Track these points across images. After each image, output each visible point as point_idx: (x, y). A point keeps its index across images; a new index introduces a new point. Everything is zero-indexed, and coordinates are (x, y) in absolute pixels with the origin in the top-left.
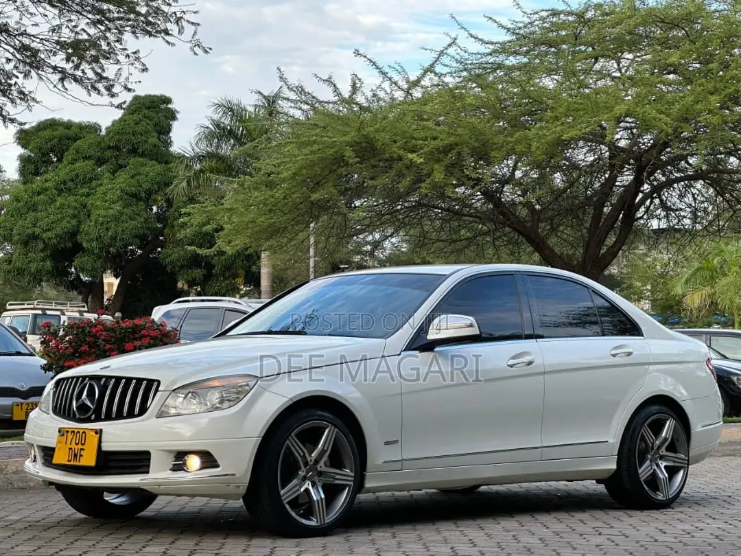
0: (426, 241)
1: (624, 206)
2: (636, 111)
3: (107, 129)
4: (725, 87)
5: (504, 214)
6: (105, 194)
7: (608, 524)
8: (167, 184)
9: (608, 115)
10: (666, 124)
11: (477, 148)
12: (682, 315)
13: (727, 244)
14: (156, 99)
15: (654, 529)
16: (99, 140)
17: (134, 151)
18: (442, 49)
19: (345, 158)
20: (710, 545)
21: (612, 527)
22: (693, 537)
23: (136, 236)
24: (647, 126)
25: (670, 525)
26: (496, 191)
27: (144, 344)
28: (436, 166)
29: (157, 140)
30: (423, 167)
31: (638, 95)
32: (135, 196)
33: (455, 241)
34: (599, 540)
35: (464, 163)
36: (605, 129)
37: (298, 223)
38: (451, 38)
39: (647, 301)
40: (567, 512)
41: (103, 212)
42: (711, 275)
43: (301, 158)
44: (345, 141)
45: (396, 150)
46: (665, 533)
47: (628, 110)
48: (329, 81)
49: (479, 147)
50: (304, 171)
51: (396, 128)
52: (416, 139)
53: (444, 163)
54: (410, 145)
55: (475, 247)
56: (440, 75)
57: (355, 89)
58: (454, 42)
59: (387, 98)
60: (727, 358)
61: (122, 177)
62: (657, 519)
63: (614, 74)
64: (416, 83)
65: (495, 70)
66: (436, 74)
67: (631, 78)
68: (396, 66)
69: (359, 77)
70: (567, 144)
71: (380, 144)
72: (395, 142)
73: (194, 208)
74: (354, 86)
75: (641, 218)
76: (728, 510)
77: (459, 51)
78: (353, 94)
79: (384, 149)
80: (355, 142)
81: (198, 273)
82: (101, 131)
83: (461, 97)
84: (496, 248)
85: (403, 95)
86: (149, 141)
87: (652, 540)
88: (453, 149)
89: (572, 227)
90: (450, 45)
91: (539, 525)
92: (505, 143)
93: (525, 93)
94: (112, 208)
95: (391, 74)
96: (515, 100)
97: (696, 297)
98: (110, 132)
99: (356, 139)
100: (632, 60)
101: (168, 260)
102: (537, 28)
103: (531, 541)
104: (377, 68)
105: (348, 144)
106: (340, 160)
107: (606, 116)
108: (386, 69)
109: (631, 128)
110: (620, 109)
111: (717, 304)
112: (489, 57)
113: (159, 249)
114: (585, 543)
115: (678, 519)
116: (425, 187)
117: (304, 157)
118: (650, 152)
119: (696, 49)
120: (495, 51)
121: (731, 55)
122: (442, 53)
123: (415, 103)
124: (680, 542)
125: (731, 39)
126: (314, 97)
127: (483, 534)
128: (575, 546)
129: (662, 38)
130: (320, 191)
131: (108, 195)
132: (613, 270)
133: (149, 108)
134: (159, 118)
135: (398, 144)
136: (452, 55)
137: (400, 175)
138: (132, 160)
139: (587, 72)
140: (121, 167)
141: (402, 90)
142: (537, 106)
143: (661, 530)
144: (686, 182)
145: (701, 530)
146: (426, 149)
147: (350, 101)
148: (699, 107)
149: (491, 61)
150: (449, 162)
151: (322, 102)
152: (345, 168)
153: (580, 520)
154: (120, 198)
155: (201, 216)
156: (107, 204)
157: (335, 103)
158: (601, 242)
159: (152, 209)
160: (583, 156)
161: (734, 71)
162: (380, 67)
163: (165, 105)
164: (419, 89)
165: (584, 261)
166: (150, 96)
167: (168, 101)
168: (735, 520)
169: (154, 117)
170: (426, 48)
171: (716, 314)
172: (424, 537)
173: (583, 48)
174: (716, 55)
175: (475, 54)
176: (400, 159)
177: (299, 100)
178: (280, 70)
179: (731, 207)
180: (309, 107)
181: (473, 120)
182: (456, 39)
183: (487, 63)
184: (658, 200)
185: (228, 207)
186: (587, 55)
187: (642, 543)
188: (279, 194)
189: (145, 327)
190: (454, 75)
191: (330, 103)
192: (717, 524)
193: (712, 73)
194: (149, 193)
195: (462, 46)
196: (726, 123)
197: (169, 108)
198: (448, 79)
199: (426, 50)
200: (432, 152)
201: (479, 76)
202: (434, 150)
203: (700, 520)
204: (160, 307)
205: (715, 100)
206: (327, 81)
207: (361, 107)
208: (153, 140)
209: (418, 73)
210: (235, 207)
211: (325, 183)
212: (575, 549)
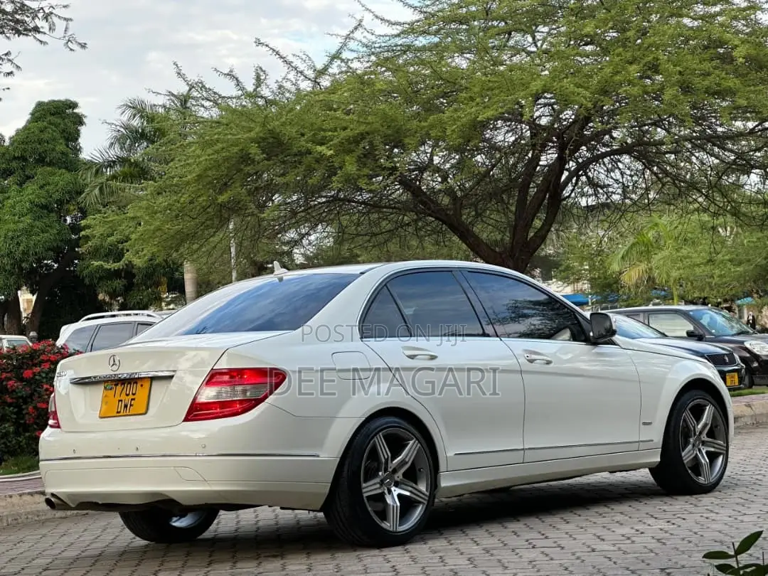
0: (346, 236)
1: (549, 187)
2: (553, 87)
3: (10, 138)
4: (644, 55)
5: (424, 203)
6: (13, 207)
7: (543, 535)
8: (80, 193)
9: (524, 93)
10: (585, 98)
11: (390, 135)
12: (621, 293)
13: (660, 217)
14: (61, 104)
15: (591, 536)
16: (3, 151)
17: (41, 161)
18: (348, 33)
19: (250, 156)
20: (652, 551)
21: (546, 538)
22: (633, 542)
23: (49, 249)
24: (566, 100)
25: (609, 529)
26: (416, 179)
27: (44, 370)
28: (347, 158)
29: (65, 147)
30: (334, 159)
31: (554, 70)
32: (44, 207)
33: (375, 235)
34: (533, 554)
35: (377, 153)
36: (522, 107)
37: (207, 227)
38: (357, 20)
39: (585, 282)
40: (500, 523)
41: (12, 226)
42: (646, 250)
43: (203, 158)
44: (250, 139)
45: (303, 143)
46: (603, 540)
47: (545, 86)
48: (230, 75)
49: (392, 135)
50: (210, 173)
51: (303, 120)
52: (324, 130)
53: (355, 154)
54: (319, 137)
55: (398, 239)
56: (346, 61)
57: (259, 81)
58: (359, 25)
59: (293, 89)
60: (666, 336)
61: (31, 188)
62: (595, 523)
63: (529, 49)
64: (323, 72)
65: (405, 52)
66: (342, 60)
67: (546, 52)
68: (301, 55)
69: (264, 69)
70: (484, 125)
71: (287, 138)
72: (303, 135)
73: (95, 219)
74: (258, 78)
75: (569, 197)
76: (670, 507)
77: (366, 34)
78: (257, 87)
79: (291, 143)
80: (261, 138)
81: (119, 284)
82: (4, 141)
83: (370, 83)
84: (421, 239)
85: (311, 85)
86: (57, 148)
87: (589, 550)
88: (364, 138)
89: (498, 211)
90: (356, 28)
91: (469, 541)
92: (419, 129)
93: (436, 75)
94: (22, 222)
95: (297, 63)
96: (428, 82)
97: (633, 273)
98: (14, 141)
99: (261, 135)
100: (548, 33)
101: (85, 272)
102: (445, 5)
103: (460, 562)
104: (281, 57)
105: (253, 140)
106: (245, 158)
107: (522, 94)
108: (290, 58)
109: (551, 105)
110: (536, 86)
111: (654, 278)
112: (397, 39)
113: (76, 261)
114: (517, 560)
115: (617, 522)
116: (336, 182)
117: (207, 157)
118: (572, 128)
119: (612, 17)
120: (403, 32)
121: (649, 22)
122: (348, 37)
123: (323, 93)
124: (619, 549)
125: (647, 5)
126: (215, 93)
127: (407, 558)
128: (506, 565)
129: (576, 8)
130: (227, 192)
131: (17, 208)
132: (549, 250)
133: (53, 115)
134: (65, 124)
135: (306, 137)
136: (359, 39)
137: (310, 170)
138: (40, 170)
139: (501, 48)
140: (28, 178)
141: (309, 79)
142: (452, 87)
143: (599, 537)
144: (612, 157)
145: (642, 533)
146: (336, 141)
147: (254, 95)
148: (618, 78)
149: (399, 43)
150: (361, 152)
151: (224, 97)
152: (252, 166)
153: (513, 532)
154: (30, 210)
155: (103, 227)
156: (16, 218)
157: (238, 98)
158: (528, 225)
159: (65, 220)
160: (504, 136)
161: (652, 38)
162: (284, 56)
163: (71, 110)
164: (327, 77)
165: (512, 247)
166: (54, 101)
167: (74, 105)
168: (679, 517)
169: (60, 124)
170: (331, 33)
171: (656, 289)
172: (342, 568)
173: (495, 23)
174: (633, 22)
175: (383, 36)
176: (309, 152)
177: (200, 97)
178: (177, 65)
179: (659, 179)
180: (212, 103)
181: (382, 106)
182: (361, 21)
183: (396, 45)
184: (584, 177)
185: (132, 215)
186: (499, 29)
187: (578, 554)
188: (185, 198)
189: (44, 351)
190: (362, 60)
191: (233, 98)
192: (659, 524)
193: (630, 42)
194: (60, 202)
195: (368, 28)
196: (647, 93)
197: (75, 113)
198: (355, 65)
199: (332, 35)
200: (343, 143)
201: (387, 59)
202: (344, 141)
203: (640, 521)
204: (67, 326)
205: (634, 71)
206: (228, 74)
207: (267, 101)
208: (61, 147)
209: (325, 60)
210: (138, 215)
211: (232, 183)
212: (506, 568)
